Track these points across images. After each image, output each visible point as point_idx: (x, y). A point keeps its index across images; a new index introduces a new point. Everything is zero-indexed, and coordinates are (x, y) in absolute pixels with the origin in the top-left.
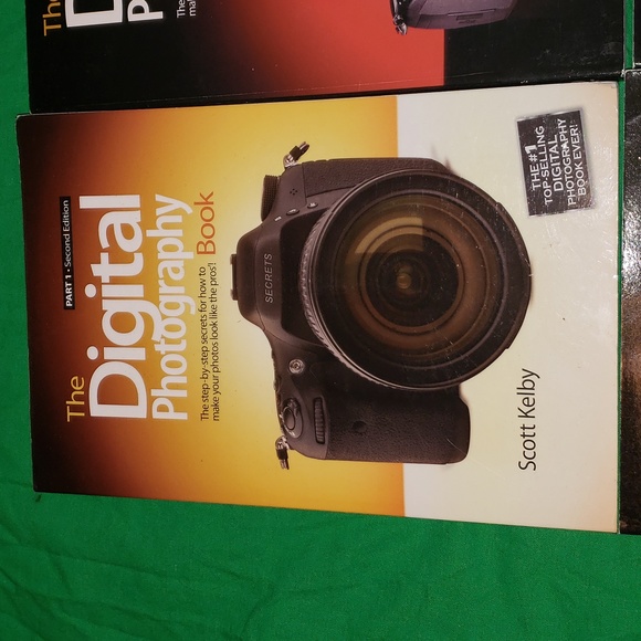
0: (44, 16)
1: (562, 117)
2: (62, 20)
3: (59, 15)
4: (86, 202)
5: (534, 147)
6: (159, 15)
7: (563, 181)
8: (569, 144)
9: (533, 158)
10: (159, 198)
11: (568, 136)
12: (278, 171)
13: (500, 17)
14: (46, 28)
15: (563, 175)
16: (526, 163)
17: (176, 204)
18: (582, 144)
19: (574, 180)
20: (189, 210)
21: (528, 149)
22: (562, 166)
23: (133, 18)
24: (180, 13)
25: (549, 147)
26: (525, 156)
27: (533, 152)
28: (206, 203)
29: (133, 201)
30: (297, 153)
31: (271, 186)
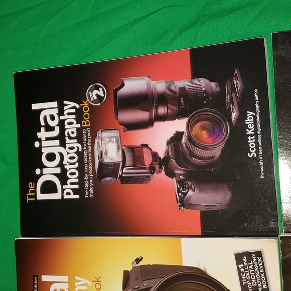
0: (27, 194)
1: (254, 253)
2: (35, 196)
3: (34, 194)
4: (45, 278)
5: (242, 265)
6: (77, 196)
7: (256, 281)
8: (258, 265)
9: (242, 270)
10: (76, 278)
11: (257, 261)
12: (129, 269)
13: (224, 207)
14: (28, 199)
15: (256, 279)
16: (240, 272)
17: (84, 281)
18: (263, 265)
19: (261, 281)
20: (90, 284)
21: (240, 266)
22: (255, 275)
23: (66, 197)
24: (86, 196)
25: (249, 266)
26: (239, 269)
27: (242, 268)
28: (97, 281)
29: (65, 278)
30: (138, 260)
31: (127, 275)
